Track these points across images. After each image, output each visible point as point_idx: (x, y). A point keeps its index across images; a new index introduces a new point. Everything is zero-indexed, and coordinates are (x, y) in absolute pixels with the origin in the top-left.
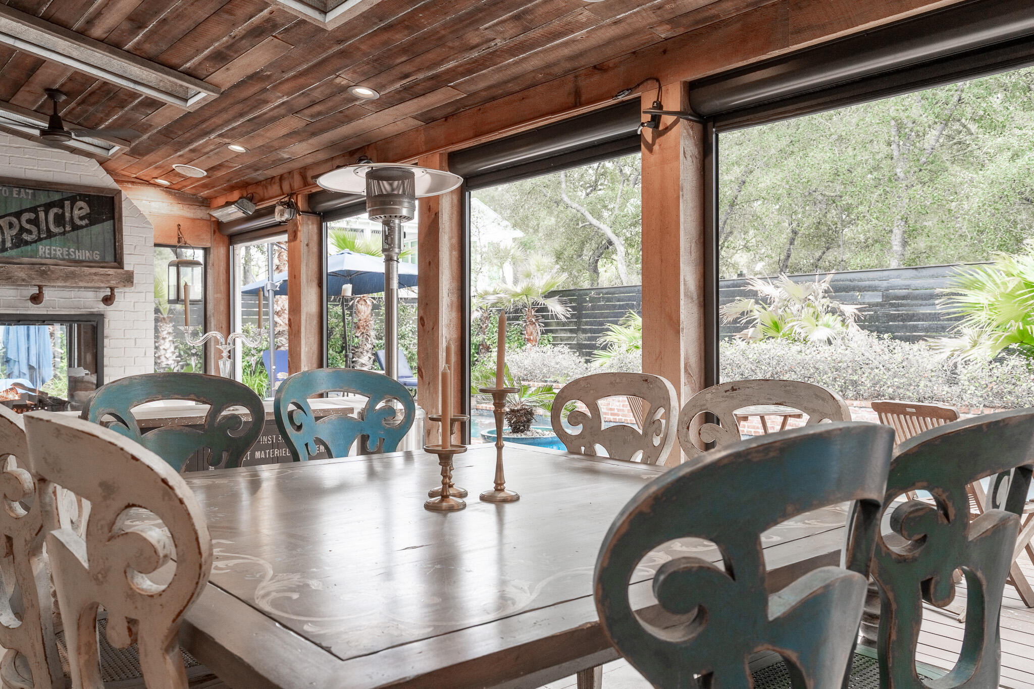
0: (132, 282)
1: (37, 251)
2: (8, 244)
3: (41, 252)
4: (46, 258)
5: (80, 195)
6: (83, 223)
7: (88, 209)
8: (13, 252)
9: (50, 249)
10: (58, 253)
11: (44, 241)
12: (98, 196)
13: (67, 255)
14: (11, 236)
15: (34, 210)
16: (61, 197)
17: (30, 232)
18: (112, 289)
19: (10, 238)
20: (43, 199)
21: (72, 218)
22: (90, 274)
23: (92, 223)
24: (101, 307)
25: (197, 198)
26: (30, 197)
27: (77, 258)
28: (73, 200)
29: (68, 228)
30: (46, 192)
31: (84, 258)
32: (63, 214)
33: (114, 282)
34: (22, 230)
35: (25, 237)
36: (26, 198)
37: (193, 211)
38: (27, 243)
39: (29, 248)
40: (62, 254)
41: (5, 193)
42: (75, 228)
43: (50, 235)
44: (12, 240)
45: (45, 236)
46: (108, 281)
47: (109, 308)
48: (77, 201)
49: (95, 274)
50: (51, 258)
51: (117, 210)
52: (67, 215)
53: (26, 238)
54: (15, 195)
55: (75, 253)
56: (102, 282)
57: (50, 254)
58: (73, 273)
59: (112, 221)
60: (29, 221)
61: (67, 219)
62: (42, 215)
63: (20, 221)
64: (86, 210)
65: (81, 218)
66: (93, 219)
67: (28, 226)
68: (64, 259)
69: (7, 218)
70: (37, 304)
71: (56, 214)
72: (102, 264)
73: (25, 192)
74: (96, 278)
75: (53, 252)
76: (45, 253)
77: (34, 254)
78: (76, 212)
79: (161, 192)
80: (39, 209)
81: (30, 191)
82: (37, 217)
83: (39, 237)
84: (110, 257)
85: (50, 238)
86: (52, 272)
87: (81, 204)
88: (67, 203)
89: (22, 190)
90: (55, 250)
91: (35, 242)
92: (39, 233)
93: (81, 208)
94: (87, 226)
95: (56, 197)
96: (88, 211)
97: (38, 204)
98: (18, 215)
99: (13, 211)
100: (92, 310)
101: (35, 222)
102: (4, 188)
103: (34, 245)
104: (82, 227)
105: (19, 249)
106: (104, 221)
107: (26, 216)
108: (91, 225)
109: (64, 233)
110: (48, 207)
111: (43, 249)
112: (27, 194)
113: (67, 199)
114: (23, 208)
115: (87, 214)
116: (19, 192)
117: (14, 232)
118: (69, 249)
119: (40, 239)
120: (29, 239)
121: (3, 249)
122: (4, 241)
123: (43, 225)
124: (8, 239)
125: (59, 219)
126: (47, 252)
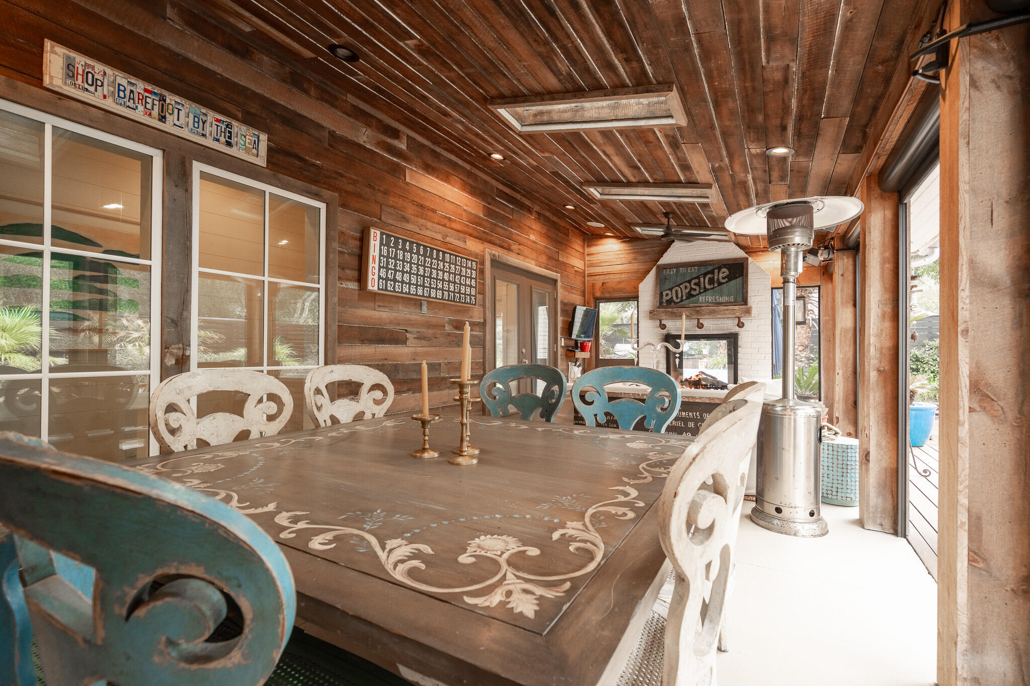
0: (750, 313)
2: (684, 298)
3: (700, 300)
4: (703, 303)
5: (724, 265)
6: (724, 281)
8: (686, 302)
10: (710, 300)
11: (702, 294)
12: (734, 263)
13: (714, 300)
15: (698, 278)
16: (713, 268)
17: (695, 290)
18: (740, 318)
19: (686, 294)
20: (703, 270)
21: (718, 279)
24: (736, 329)
26: (696, 271)
27: (720, 301)
28: (719, 269)
29: (716, 285)
30: (705, 267)
31: (724, 301)
32: (714, 277)
33: (739, 313)
34: (692, 289)
35: (693, 293)
36: (694, 271)
38: (694, 296)
39: (694, 298)
40: (712, 300)
41: (684, 271)
42: (720, 284)
43: (706, 290)
45: (703, 291)
46: (735, 313)
47: (741, 329)
48: (722, 268)
49: (727, 310)
50: (705, 303)
51: (745, 270)
52: (715, 277)
54: (689, 271)
55: (719, 299)
56: (731, 314)
58: (714, 310)
59: (742, 277)
60: (695, 284)
61: (716, 280)
62: (702, 279)
63: (691, 285)
64: (727, 272)
65: (723, 278)
66: (730, 278)
67: (694, 287)
68: (712, 303)
69: (685, 283)
70: (700, 328)
71: (710, 279)
72: (735, 303)
73: (694, 268)
75: (707, 300)
76: (702, 300)
77: (697, 302)
78: (721, 275)
80: (701, 276)
81: (697, 268)
82: (699, 281)
84: (740, 299)
85: (706, 292)
86: (703, 310)
87: (724, 270)
88: (716, 271)
90: (708, 298)
91: (698, 295)
92: (700, 289)
93: (724, 272)
94: (727, 282)
95: (710, 268)
96: (728, 273)
97: (700, 274)
98: (689, 282)
99: (687, 279)
100: (731, 331)
101: (698, 284)
102: (684, 268)
103: (697, 297)
104: (724, 283)
105: (690, 299)
106: (737, 278)
107: (694, 281)
108: (729, 281)
109: (713, 288)
110: (705, 275)
111: (701, 298)
113: (716, 269)
114: (693, 277)
115: (728, 275)
116: (691, 269)
117: (687, 291)
118: (716, 296)
119: (700, 293)
120: (695, 294)
121: (682, 301)
122: (682, 296)
123: (702, 286)
124: (684, 295)
125: (711, 281)
126: (704, 299)
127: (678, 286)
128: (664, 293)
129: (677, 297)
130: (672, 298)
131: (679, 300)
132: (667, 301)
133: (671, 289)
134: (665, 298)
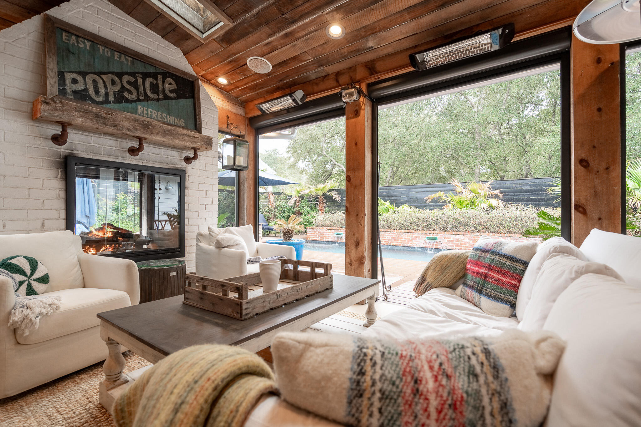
0: (212, 146)
1: (137, 109)
2: (111, 98)
3: (140, 111)
4: (143, 116)
5: (169, 73)
6: (173, 95)
7: (176, 86)
8: (116, 106)
9: (147, 110)
10: (154, 115)
11: (142, 102)
12: (182, 78)
13: (160, 118)
14: (114, 92)
15: (133, 75)
16: (155, 71)
17: (130, 92)
18: (195, 150)
19: (112, 93)
20: (140, 68)
21: (164, 89)
22: (183, 134)
23: (179, 97)
24: (183, 165)
25: (238, 100)
26: (129, 64)
27: (169, 122)
28: (164, 76)
29: (161, 97)
30: (143, 63)
31: (173, 123)
32: (157, 84)
33: (199, 144)
34: (123, 89)
35: (126, 94)
36: (127, 63)
37: (235, 108)
38: (127, 101)
39: (129, 105)
40: (157, 116)
41: (108, 54)
42: (166, 98)
43: (147, 99)
44: (115, 95)
45: (143, 98)
47: (189, 166)
48: (167, 77)
49: (186, 135)
50: (148, 117)
51: (196, 92)
52: (160, 86)
53: (127, 96)
54: (116, 58)
55: (166, 117)
56: (191, 143)
57: (147, 114)
58: (169, 131)
59: (192, 99)
60: (129, 83)
61: (160, 89)
62: (140, 81)
63: (121, 82)
64: (174, 86)
65: (171, 91)
67: (128, 87)
68: (159, 121)
69: (110, 75)
70: (134, 156)
71: (151, 83)
73: (126, 58)
74: (187, 138)
75: (150, 113)
76: (143, 112)
77: (135, 111)
78: (167, 86)
79: (217, 91)
80: (137, 75)
81: (130, 59)
82: (136, 81)
83: (138, 98)
84: (192, 125)
85: (148, 101)
86: (153, 127)
87: (169, 80)
88: (160, 77)
89: (123, 56)
90: (151, 112)
91: (135, 101)
92: (138, 94)
93: (170, 84)
94: (175, 98)
95: (152, 70)
97: (136, 71)
98: (120, 75)
99: (115, 70)
100: (177, 166)
101: (135, 84)
102: (106, 49)
103: (134, 104)
104: (171, 98)
105: (121, 105)
106: (186, 98)
107: (126, 78)
108: (178, 99)
109: (158, 100)
110: (145, 75)
111: (141, 108)
112: (127, 60)
113: (160, 74)
114: (124, 71)
115: (175, 89)
116: (120, 57)
117: (117, 88)
118: (162, 113)
119: (139, 100)
120: (130, 98)
121: (106, 101)
122: (107, 94)
123: (141, 89)
124: (111, 94)
125: (154, 88)
126: (145, 112)
127: (99, 74)
128: (69, 77)
129: (97, 92)
130: (86, 90)
131: (101, 99)
132: (75, 92)
133: (84, 74)
134: (69, 87)
